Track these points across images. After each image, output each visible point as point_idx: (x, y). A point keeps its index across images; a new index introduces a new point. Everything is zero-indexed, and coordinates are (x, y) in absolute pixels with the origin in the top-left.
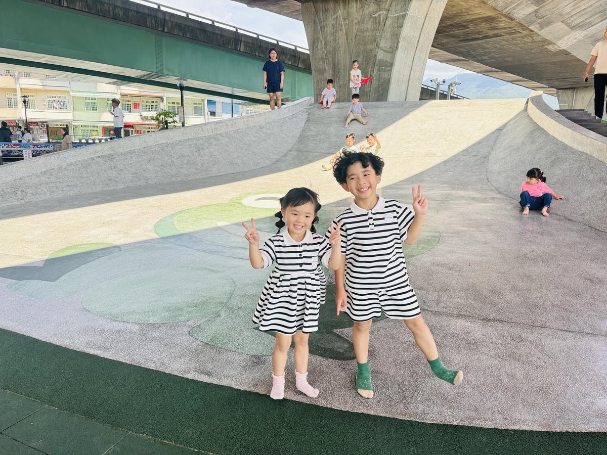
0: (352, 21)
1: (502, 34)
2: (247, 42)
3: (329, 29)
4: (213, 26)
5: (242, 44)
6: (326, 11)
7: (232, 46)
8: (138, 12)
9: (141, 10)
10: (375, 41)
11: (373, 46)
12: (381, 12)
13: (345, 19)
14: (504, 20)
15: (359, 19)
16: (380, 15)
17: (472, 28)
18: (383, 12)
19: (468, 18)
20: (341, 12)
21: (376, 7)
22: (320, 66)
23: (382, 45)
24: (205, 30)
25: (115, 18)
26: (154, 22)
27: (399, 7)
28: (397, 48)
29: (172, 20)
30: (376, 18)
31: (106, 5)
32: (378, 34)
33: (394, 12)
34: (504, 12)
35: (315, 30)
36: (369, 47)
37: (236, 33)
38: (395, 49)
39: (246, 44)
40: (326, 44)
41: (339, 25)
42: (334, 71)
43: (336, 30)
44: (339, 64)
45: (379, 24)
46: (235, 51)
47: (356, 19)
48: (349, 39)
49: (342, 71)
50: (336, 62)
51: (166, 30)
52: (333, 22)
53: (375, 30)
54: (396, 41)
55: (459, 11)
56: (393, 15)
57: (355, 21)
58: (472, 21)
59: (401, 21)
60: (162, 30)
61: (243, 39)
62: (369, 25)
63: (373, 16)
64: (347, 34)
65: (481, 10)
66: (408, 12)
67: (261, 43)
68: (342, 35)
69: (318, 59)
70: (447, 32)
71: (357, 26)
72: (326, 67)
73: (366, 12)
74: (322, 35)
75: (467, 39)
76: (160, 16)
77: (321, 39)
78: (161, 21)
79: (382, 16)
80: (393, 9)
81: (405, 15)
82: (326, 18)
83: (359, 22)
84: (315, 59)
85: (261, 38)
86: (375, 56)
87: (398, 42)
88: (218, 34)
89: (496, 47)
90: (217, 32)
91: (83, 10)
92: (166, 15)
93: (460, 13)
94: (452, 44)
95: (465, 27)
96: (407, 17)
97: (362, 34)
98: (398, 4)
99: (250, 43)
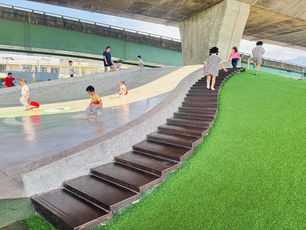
0: (199, 29)
1: (302, 29)
2: (166, 42)
3: (190, 34)
4: (149, 36)
5: (164, 44)
6: (188, 25)
7: (159, 45)
8: (114, 32)
9: (116, 31)
10: (208, 38)
11: (207, 40)
12: (211, 23)
13: (196, 28)
14: (298, 22)
15: (202, 27)
16: (210, 25)
17: (280, 28)
18: (212, 23)
19: (275, 22)
20: (194, 25)
21: (209, 21)
22: (186, 52)
23: (211, 39)
24: (145, 39)
25: (105, 36)
26: (121, 36)
27: (219, 20)
28: (217, 40)
29: (130, 35)
30: (209, 26)
31: (101, 30)
32: (209, 34)
33: (216, 23)
34: (295, 17)
35: (184, 35)
36: (206, 41)
37: (161, 39)
38: (216, 41)
39: (166, 43)
40: (188, 41)
41: (193, 31)
42: (191, 54)
43: (192, 34)
44: (193, 50)
45: (210, 29)
46: (160, 47)
47: (201, 27)
48: (198, 37)
49: (194, 54)
50: (192, 49)
51: (127, 39)
52: (191, 30)
53: (208, 32)
54: (217, 37)
55: (266, 19)
56: (216, 24)
57: (200, 29)
58: (278, 23)
59: (219, 27)
60: (125, 39)
61: (164, 41)
62: (205, 30)
63: (208, 25)
64: (196, 35)
65: (280, 18)
66: (222, 22)
67: (174, 42)
68: (194, 36)
69: (185, 48)
70: (267, 30)
71: (201, 31)
72: (188, 52)
73: (205, 24)
74: (187, 37)
75: (282, 34)
76: (124, 33)
77: (186, 39)
78: (125, 36)
79: (211, 25)
80: (216, 22)
81: (221, 24)
82: (188, 29)
83: (202, 29)
84: (184, 48)
85: (173, 40)
86: (208, 45)
87: (218, 37)
88: (151, 40)
89: (303, 37)
90: (151, 38)
91: (91, 33)
92: (127, 33)
93: (268, 20)
94: (274, 37)
95: (276, 27)
96: (222, 25)
97: (203, 35)
98: (218, 18)
99: (167, 43)
